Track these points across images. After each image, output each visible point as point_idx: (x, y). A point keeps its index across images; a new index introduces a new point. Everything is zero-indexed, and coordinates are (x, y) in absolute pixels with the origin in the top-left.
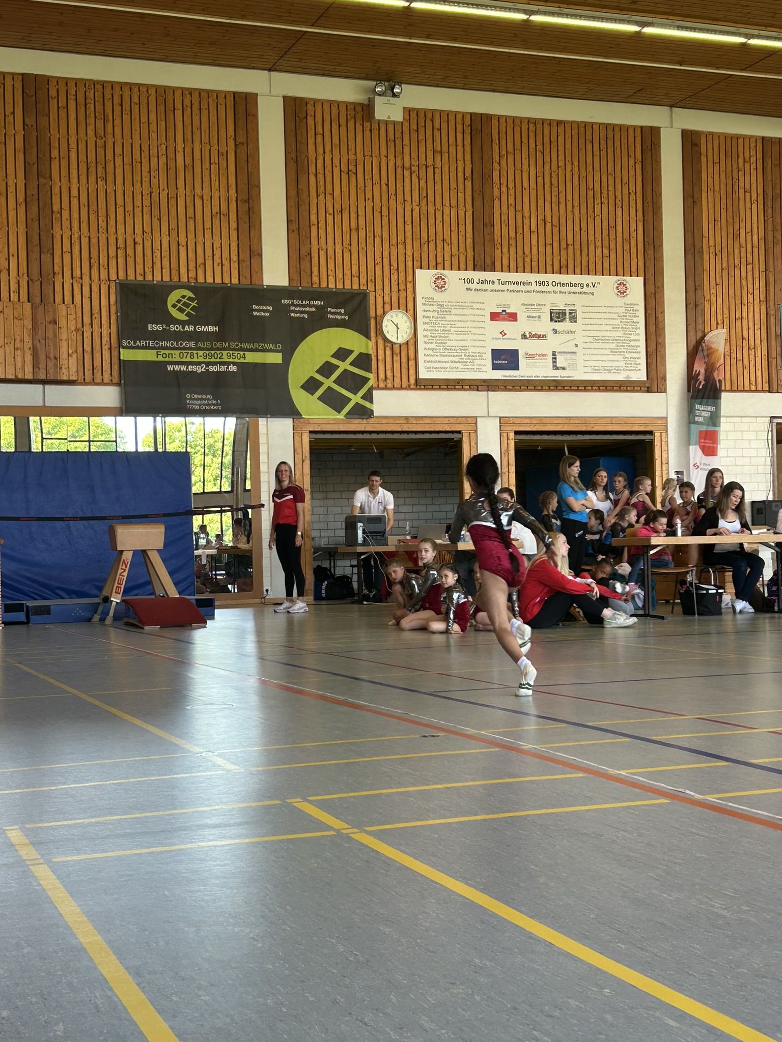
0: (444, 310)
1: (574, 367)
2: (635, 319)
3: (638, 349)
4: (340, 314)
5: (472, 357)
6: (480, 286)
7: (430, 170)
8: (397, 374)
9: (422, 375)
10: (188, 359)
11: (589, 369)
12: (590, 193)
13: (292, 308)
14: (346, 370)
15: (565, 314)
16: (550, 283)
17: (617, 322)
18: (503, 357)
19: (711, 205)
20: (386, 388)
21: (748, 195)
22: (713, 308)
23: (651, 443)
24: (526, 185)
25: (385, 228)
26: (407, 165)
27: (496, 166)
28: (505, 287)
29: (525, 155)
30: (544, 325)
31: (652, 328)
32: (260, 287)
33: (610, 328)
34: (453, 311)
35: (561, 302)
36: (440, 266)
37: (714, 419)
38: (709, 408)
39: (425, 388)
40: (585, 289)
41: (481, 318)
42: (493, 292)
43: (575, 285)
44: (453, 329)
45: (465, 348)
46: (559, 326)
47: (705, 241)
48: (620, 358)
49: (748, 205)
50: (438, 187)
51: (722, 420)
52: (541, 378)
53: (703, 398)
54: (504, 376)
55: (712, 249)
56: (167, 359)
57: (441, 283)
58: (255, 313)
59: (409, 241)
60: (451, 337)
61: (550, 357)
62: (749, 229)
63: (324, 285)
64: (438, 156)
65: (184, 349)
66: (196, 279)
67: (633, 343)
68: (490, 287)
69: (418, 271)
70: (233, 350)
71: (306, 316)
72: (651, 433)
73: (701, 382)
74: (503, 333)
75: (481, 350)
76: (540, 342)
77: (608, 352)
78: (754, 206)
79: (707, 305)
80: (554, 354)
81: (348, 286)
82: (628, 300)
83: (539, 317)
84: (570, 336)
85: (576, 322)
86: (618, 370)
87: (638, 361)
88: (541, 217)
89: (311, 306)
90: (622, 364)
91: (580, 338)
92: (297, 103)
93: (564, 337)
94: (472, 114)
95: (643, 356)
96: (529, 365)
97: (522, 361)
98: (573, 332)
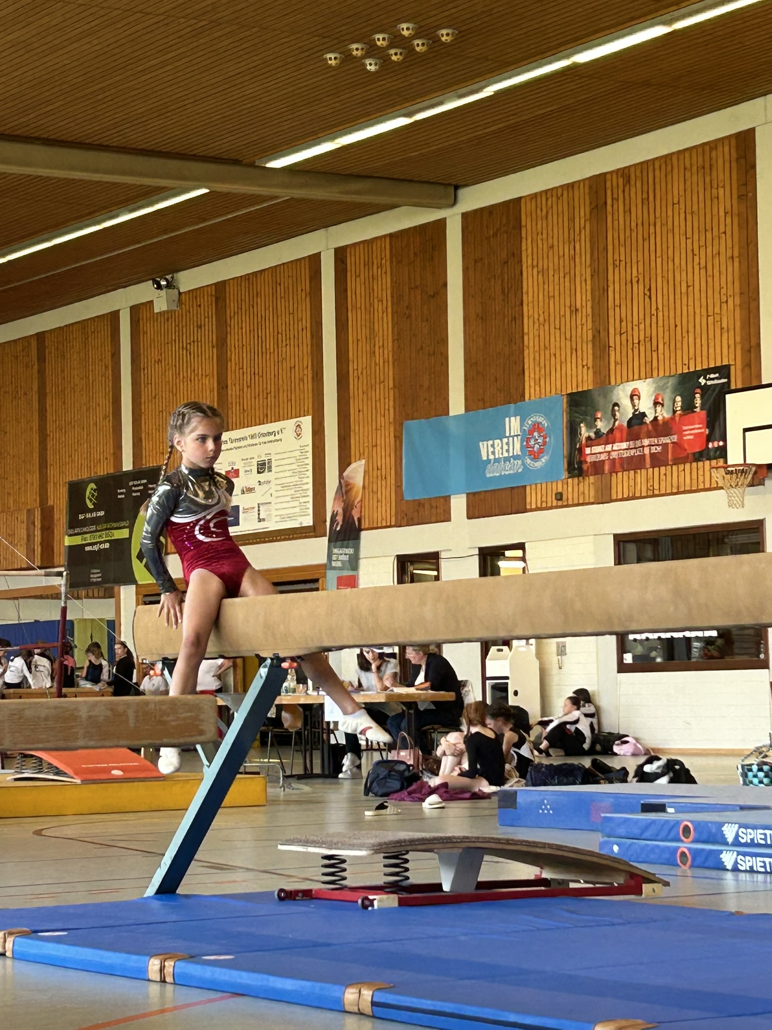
1: (270, 517)
2: (307, 461)
3: (308, 493)
7: (196, 343)
11: (279, 519)
13: (133, 488)
15: (265, 464)
17: (294, 466)
21: (380, 304)
30: (254, 478)
32: (121, 472)
33: (290, 473)
35: (259, 453)
37: (354, 562)
38: (347, 551)
40: (277, 437)
42: (228, 452)
43: (271, 434)
46: (263, 477)
48: (296, 504)
49: (381, 316)
51: (362, 563)
55: (355, 374)
56: (84, 542)
58: (119, 497)
61: (257, 509)
62: (381, 344)
63: (147, 465)
67: (305, 487)
70: (110, 529)
71: (139, 494)
72: (317, 581)
76: (251, 495)
77: (289, 499)
78: (385, 315)
79: (352, 436)
80: (259, 507)
82: (302, 442)
83: (251, 470)
84: (268, 487)
86: (294, 517)
89: (140, 485)
90: (297, 510)
91: (273, 487)
92: (135, 310)
93: (265, 487)
94: (216, 284)
95: (310, 499)
96: (245, 519)
97: (242, 516)
98: (269, 482)
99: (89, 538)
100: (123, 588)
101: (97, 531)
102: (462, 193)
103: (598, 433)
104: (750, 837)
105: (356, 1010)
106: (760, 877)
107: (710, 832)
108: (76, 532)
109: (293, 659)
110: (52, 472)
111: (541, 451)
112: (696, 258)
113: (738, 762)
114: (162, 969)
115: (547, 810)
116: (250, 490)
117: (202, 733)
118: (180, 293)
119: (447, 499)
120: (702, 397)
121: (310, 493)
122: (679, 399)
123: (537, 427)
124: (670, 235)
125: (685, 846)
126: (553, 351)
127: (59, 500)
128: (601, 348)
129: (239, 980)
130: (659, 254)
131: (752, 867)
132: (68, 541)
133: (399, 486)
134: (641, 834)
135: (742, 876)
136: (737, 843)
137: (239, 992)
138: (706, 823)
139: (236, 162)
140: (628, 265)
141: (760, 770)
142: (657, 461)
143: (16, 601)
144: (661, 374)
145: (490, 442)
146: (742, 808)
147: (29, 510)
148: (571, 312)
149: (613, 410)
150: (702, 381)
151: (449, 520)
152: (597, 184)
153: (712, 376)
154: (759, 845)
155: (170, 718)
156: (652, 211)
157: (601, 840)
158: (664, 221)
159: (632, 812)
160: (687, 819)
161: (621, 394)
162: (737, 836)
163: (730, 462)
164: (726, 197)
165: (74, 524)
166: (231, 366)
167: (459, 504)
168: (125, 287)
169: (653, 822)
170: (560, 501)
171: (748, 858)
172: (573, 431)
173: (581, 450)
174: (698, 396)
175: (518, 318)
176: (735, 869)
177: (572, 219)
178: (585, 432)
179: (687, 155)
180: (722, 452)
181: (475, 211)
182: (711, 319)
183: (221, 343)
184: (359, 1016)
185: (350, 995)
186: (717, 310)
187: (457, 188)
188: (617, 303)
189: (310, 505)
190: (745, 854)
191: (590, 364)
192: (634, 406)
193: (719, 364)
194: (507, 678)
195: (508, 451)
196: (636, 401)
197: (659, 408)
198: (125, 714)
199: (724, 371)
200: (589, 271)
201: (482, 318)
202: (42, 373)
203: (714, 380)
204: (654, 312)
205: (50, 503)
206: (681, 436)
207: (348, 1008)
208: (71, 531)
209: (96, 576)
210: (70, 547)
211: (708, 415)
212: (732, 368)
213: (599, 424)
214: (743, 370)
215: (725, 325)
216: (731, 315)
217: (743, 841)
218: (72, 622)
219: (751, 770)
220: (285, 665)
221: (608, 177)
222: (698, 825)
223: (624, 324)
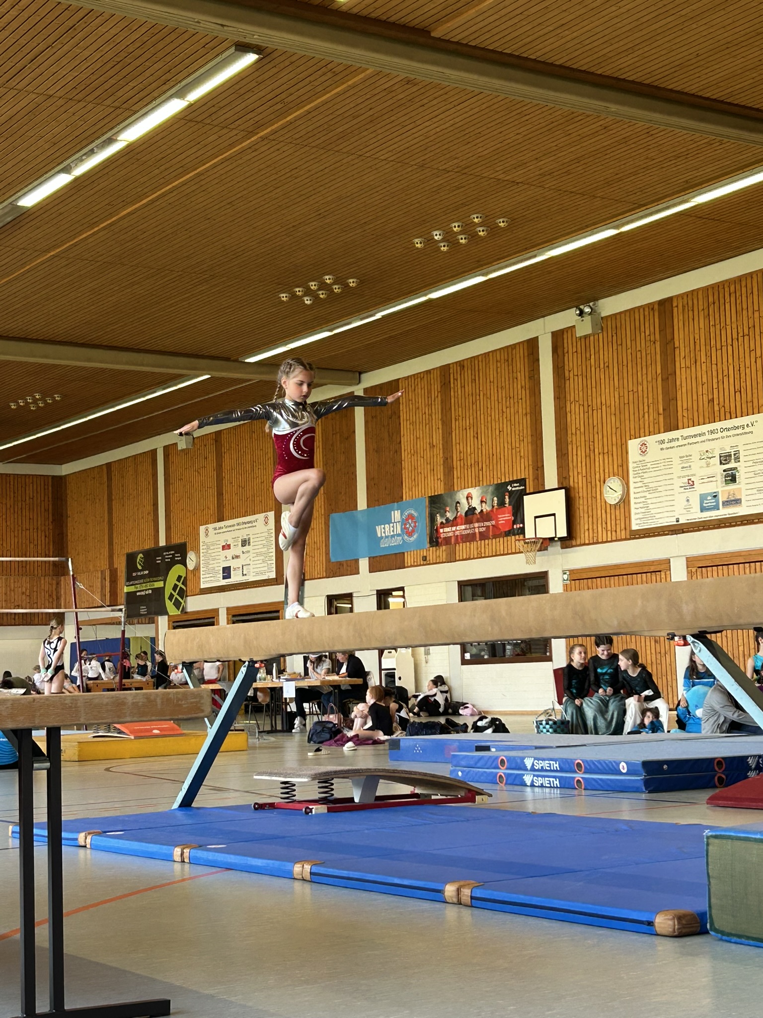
0: (208, 548)
1: (250, 573)
2: (272, 539)
4: (179, 557)
5: (217, 573)
6: (219, 531)
11: (255, 574)
13: (166, 557)
14: (180, 587)
15: (246, 541)
17: (264, 542)
18: (226, 571)
20: (191, 595)
30: (236, 550)
32: (159, 548)
33: (262, 546)
34: (212, 548)
35: (243, 534)
36: (207, 522)
39: (202, 594)
40: (254, 524)
41: (218, 550)
42: (223, 534)
43: (249, 522)
45: (214, 568)
46: (244, 548)
48: (265, 565)
54: (227, 583)
58: (157, 562)
59: (198, 511)
60: (210, 563)
61: (241, 568)
63: (174, 542)
67: (271, 554)
71: (169, 560)
72: (278, 611)
74: (226, 557)
75: (219, 568)
76: (238, 560)
77: (261, 562)
80: (243, 567)
82: (268, 527)
83: (238, 545)
85: (250, 545)
86: (264, 573)
89: (171, 554)
90: (266, 568)
91: (251, 555)
92: (166, 448)
93: (246, 555)
94: (215, 432)
95: (274, 562)
96: (235, 575)
97: (232, 572)
98: (248, 552)
99: (139, 587)
100: (159, 617)
101: (144, 583)
102: (363, 376)
103: (447, 519)
104: (541, 765)
105: (300, 877)
106: (547, 790)
107: (517, 763)
108: (131, 583)
109: (262, 661)
110: (115, 547)
111: (413, 531)
112: (505, 414)
113: (534, 719)
114: (182, 854)
115: (418, 750)
116: (237, 557)
117: (203, 711)
118: (194, 438)
119: (357, 561)
120: (509, 498)
121: (274, 558)
122: (495, 499)
123: (411, 517)
124: (489, 401)
125: (502, 771)
126: (419, 471)
127: (121, 565)
128: (449, 470)
129: (229, 861)
130: (482, 412)
131: (542, 784)
132: (126, 590)
133: (327, 554)
134: (476, 763)
135: (537, 789)
136: (533, 769)
137: (229, 868)
138: (514, 757)
139: (228, 359)
140: (464, 419)
141: (547, 724)
142: (483, 536)
143: (94, 627)
144: (485, 484)
145: (383, 526)
146: (536, 748)
147: (102, 571)
148: (430, 447)
149: (456, 506)
150: (509, 488)
151: (358, 573)
152: (445, 370)
153: (515, 485)
154: (546, 771)
155: (183, 702)
156: (477, 387)
157: (452, 768)
158: (485, 392)
159: (470, 751)
160: (503, 755)
161: (461, 496)
162: (533, 765)
163: (527, 537)
164: (522, 377)
165: (130, 579)
166: (225, 482)
167: (364, 564)
168: (160, 434)
169: (482, 758)
170: (425, 561)
171: (540, 778)
172: (432, 519)
173: (437, 530)
174: (507, 497)
175: (398, 451)
176: (532, 785)
177: (429, 392)
178: (439, 519)
179: (498, 352)
180: (522, 531)
181: (372, 387)
182: (514, 451)
183: (219, 467)
184: (301, 882)
185: (297, 868)
186: (517, 445)
187: (360, 373)
188: (458, 441)
189: (274, 566)
190: (538, 776)
191: (442, 479)
192: (469, 503)
193: (519, 478)
194: (395, 669)
195: (393, 531)
196: (470, 500)
197: (484, 504)
198: (155, 700)
199: (522, 482)
200: (440, 422)
201: (377, 451)
202: (109, 487)
203: (517, 487)
204: (480, 446)
205: (115, 566)
206: (497, 520)
207: (296, 876)
208: (127, 584)
209: (143, 610)
210: (128, 593)
211: (513, 508)
212: (527, 480)
213: (448, 515)
214: (534, 480)
215: (522, 454)
216: (526, 448)
217: (537, 768)
218: (129, 639)
219: (542, 724)
220: (257, 665)
221: (451, 366)
222: (509, 759)
223: (462, 454)
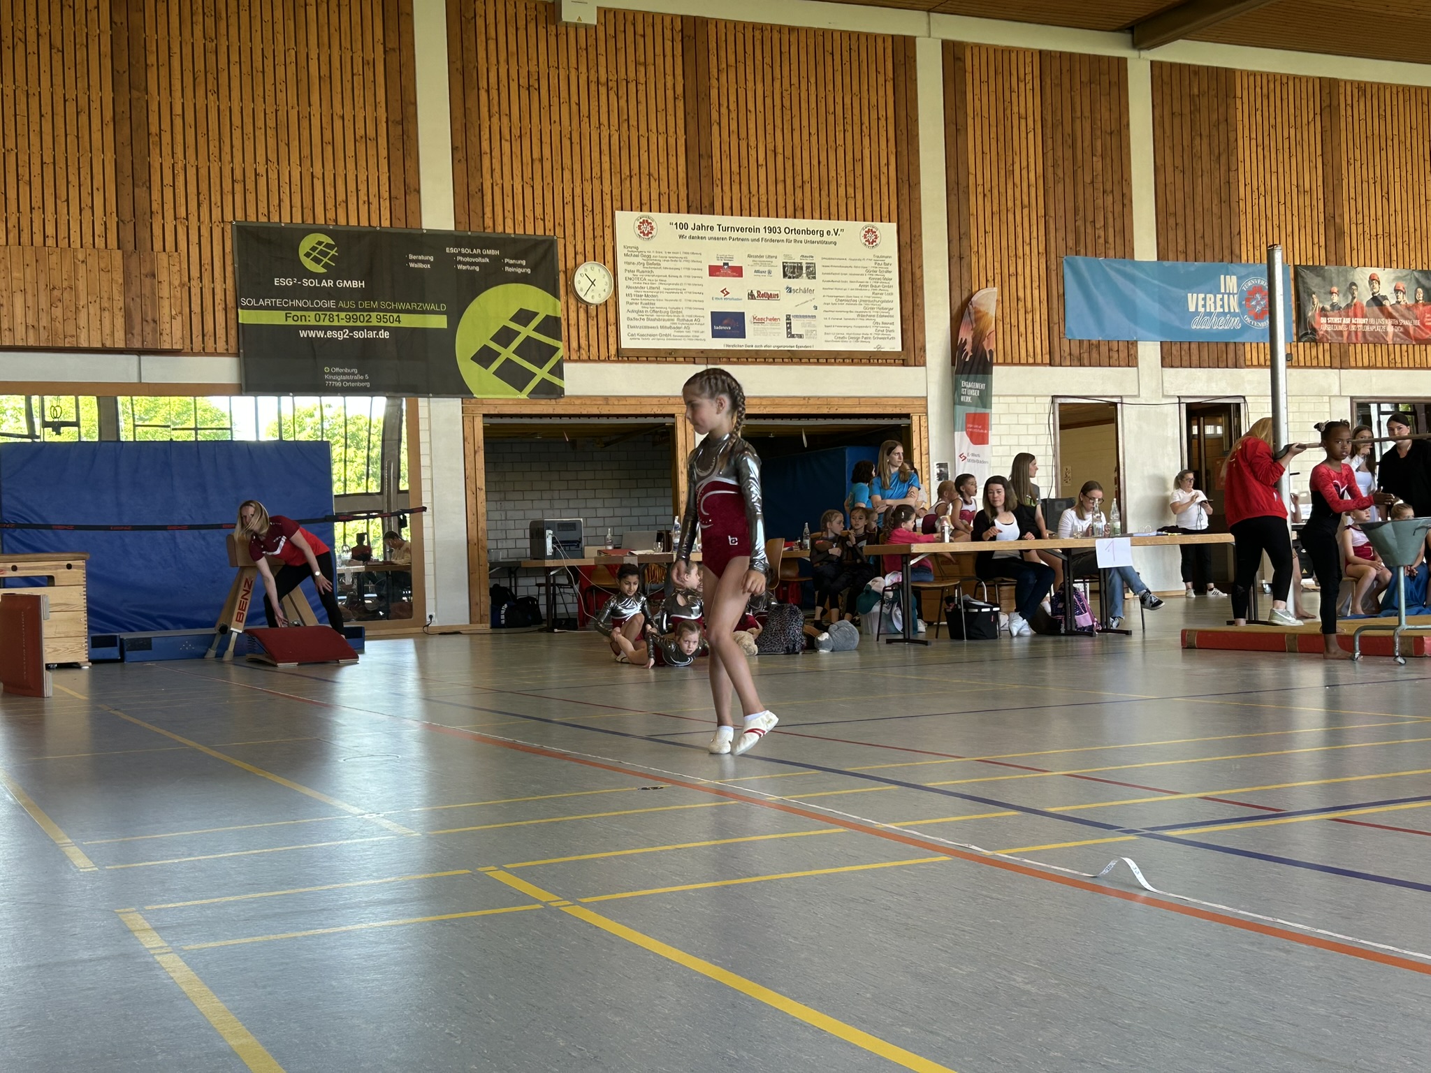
0: (651, 262)
1: (812, 334)
2: (887, 275)
3: (891, 313)
4: (521, 266)
5: (688, 322)
6: (696, 233)
7: (632, 86)
8: (594, 343)
9: (626, 343)
10: (327, 323)
11: (831, 337)
12: (831, 118)
13: (459, 258)
14: (528, 337)
15: (801, 268)
16: (782, 230)
17: (866, 278)
18: (725, 322)
19: (978, 133)
20: (579, 360)
21: (1023, 122)
22: (982, 262)
23: (908, 428)
24: (751, 106)
25: (577, 158)
26: (603, 79)
27: (714, 82)
28: (727, 234)
29: (750, 70)
30: (777, 282)
31: (908, 288)
32: (420, 232)
33: (856, 286)
34: (663, 264)
36: (646, 207)
37: (984, 399)
38: (978, 385)
39: (629, 360)
40: (826, 238)
41: (697, 273)
42: (712, 241)
43: (813, 232)
44: (662, 287)
45: (677, 311)
46: (793, 283)
47: (972, 178)
48: (870, 323)
49: (1023, 135)
50: (642, 107)
51: (994, 400)
52: (772, 348)
53: (969, 373)
54: (729, 346)
55: (980, 189)
56: (299, 323)
57: (646, 228)
58: (412, 265)
59: (606, 176)
60: (660, 296)
61: (784, 322)
62: (1024, 164)
63: (500, 229)
64: (642, 69)
65: (320, 309)
66: (336, 220)
67: (884, 305)
68: (708, 234)
69: (617, 213)
70: (386, 311)
71: (477, 269)
72: (908, 416)
73: (967, 353)
74: (725, 292)
75: (699, 313)
76: (772, 303)
77: (854, 315)
78: (1031, 135)
79: (974, 259)
80: (788, 318)
81: (530, 231)
82: (877, 251)
83: (770, 272)
84: (807, 296)
85: (814, 278)
86: (866, 339)
87: (891, 327)
88: (770, 147)
89: (483, 256)
90: (872, 331)
91: (819, 298)
93: (800, 297)
94: (683, 17)
95: (899, 320)
96: (757, 331)
97: (749, 327)
98: (811, 291)
99: (311, 318)
103: (1334, 306)
108: (265, 302)
119: (1131, 345)
121: (898, 313)
122: (1421, 290)
123: (1259, 290)
124: (1409, 153)
128: (1334, 230)
132: (246, 317)
144: (1401, 266)
145: (1203, 295)
149: (1350, 289)
152: (1331, 86)
156: (1389, 128)
158: (1402, 139)
167: (1149, 352)
170: (1289, 361)
173: (1314, 318)
175: (1232, 183)
177: (1300, 109)
178: (1318, 303)
188: (1353, 196)
189: (896, 328)
195: (1222, 306)
196: (1376, 285)
197: (1400, 295)
206: (1424, 321)
209: (342, 377)
213: (1333, 298)
221: (1341, 83)
223: (1360, 216)
